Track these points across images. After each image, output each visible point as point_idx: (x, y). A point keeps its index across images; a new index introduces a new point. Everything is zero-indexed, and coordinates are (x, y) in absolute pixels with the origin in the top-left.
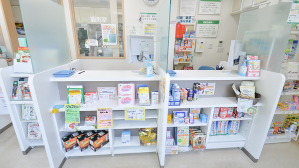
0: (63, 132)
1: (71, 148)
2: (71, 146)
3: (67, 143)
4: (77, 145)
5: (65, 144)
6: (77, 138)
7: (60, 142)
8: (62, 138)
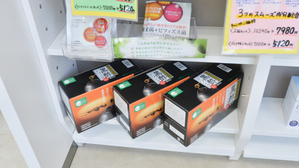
0: (63, 58)
1: (95, 121)
2: (95, 114)
3: (78, 103)
4: (114, 111)
5: (73, 105)
6: (116, 88)
7: (54, 95)
8: (61, 83)
